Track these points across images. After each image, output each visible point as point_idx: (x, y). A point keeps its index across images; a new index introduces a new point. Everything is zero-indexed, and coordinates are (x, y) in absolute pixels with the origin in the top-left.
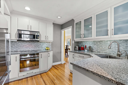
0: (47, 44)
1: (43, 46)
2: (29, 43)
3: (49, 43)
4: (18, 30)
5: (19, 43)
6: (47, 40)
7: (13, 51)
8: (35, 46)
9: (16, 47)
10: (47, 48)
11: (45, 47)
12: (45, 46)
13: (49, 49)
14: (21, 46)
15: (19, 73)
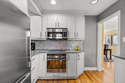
0: (77, 42)
1: (73, 45)
2: (58, 42)
3: (79, 42)
4: (47, 28)
5: (50, 42)
6: (77, 37)
7: (45, 49)
8: (64, 45)
9: (47, 46)
10: (77, 48)
11: (75, 47)
12: (75, 45)
13: (79, 49)
14: (51, 45)
15: (47, 73)
